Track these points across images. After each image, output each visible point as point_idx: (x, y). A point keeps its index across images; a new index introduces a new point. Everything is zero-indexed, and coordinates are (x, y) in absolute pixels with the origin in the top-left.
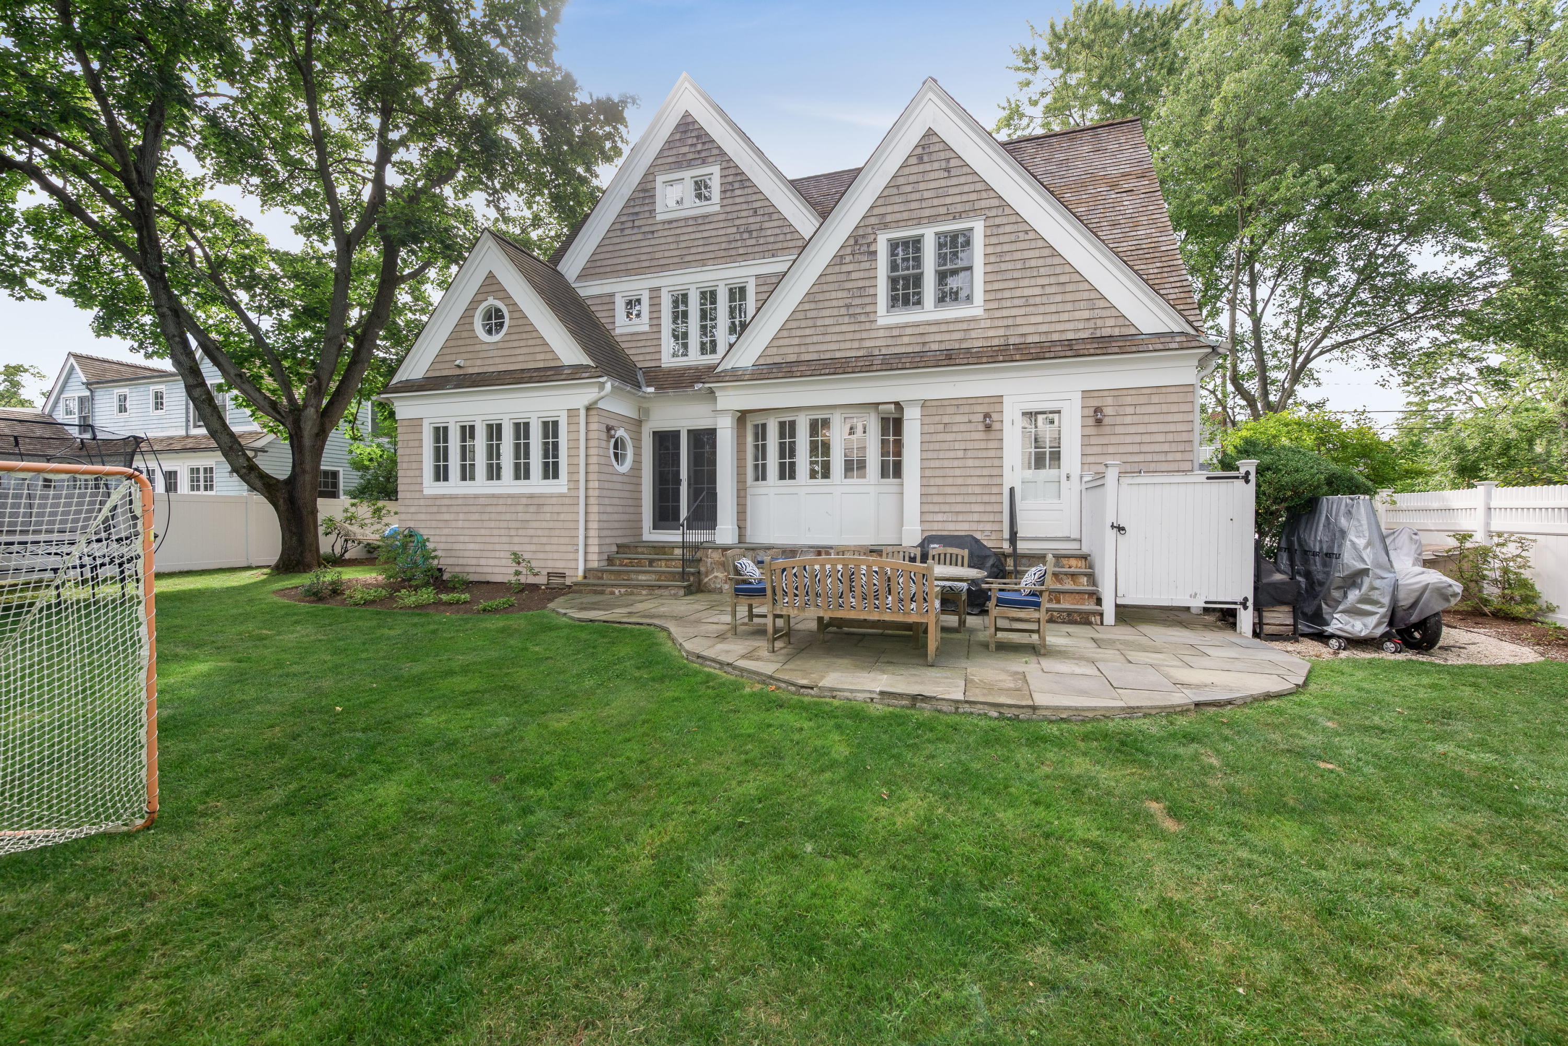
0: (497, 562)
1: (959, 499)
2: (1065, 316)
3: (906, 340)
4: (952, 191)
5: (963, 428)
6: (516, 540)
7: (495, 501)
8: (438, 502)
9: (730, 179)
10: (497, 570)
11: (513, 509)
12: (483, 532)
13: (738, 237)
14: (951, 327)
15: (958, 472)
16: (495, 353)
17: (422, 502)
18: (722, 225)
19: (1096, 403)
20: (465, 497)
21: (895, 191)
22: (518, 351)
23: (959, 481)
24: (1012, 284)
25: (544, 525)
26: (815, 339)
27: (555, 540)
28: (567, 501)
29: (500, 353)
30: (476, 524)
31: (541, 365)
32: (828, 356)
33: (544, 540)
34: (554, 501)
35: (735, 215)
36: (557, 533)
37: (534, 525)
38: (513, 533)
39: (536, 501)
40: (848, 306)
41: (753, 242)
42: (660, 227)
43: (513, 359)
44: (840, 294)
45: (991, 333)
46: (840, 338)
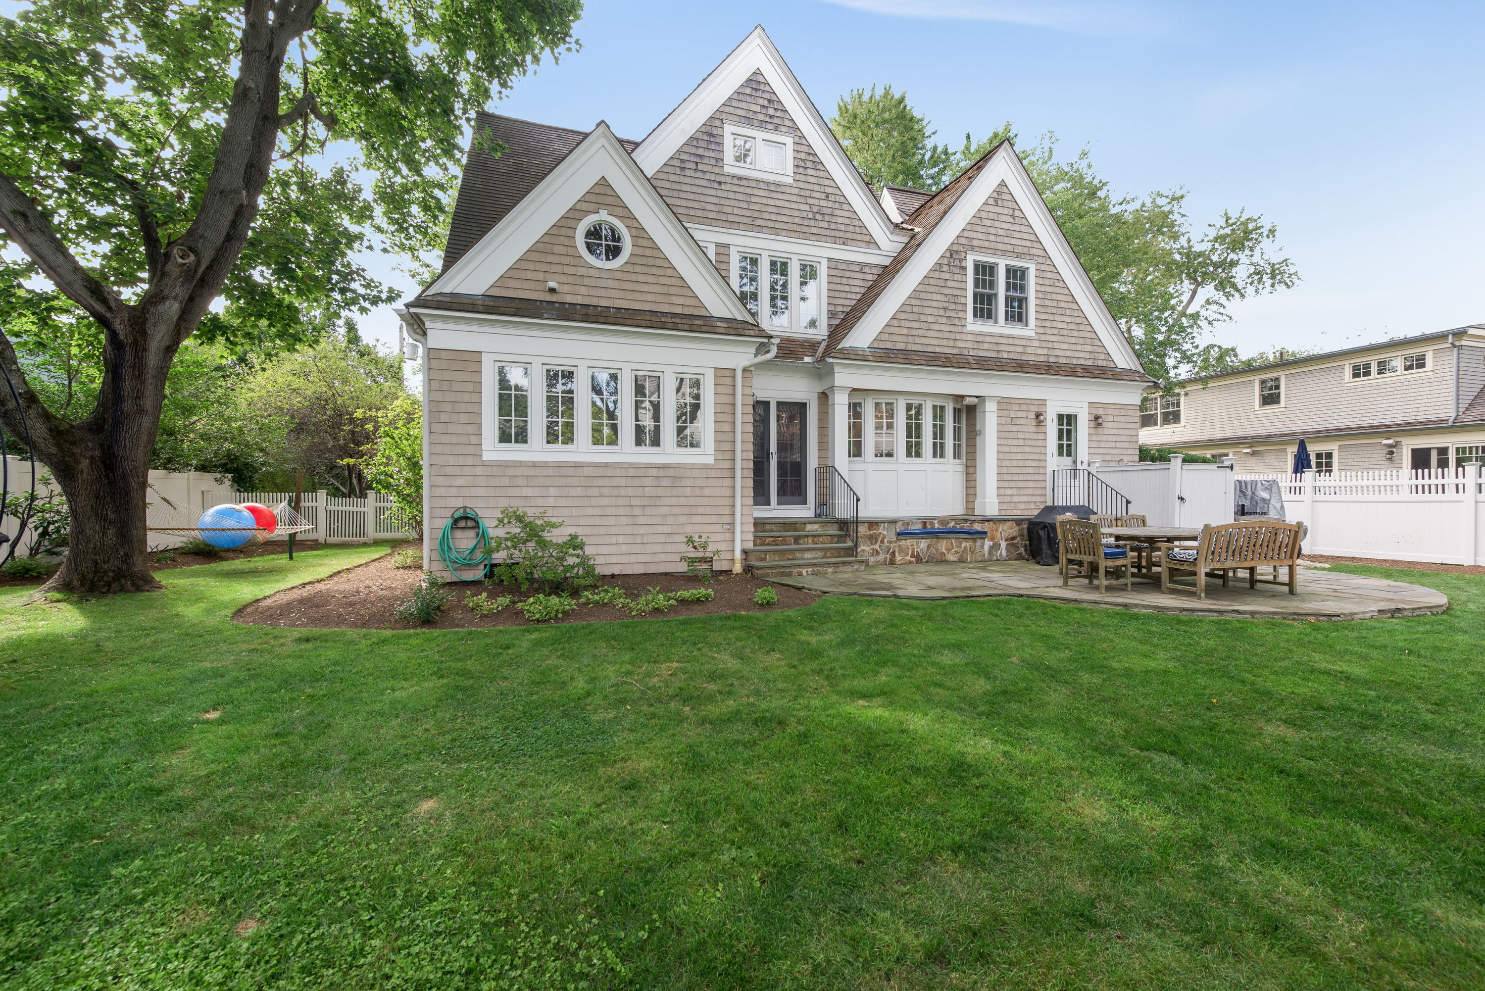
0: (613, 550)
1: (1021, 477)
2: (1079, 348)
3: (986, 346)
4: (1016, 235)
5: (1023, 422)
6: (642, 520)
7: (610, 472)
8: (510, 472)
9: (803, 156)
10: (613, 559)
11: (637, 482)
12: (590, 511)
13: (811, 216)
14: (1017, 342)
15: (1020, 456)
16: (610, 283)
17: (479, 471)
18: (795, 198)
19: (1095, 412)
20: (559, 465)
21: (979, 222)
22: (645, 288)
23: (1021, 463)
24: (1050, 317)
25: (683, 501)
26: (920, 332)
27: (698, 519)
28: (713, 473)
29: (617, 285)
30: (577, 502)
31: (679, 310)
32: (930, 349)
33: (683, 519)
34: (696, 473)
35: (807, 193)
36: (700, 510)
37: (668, 501)
38: (637, 511)
39: (671, 473)
40: (945, 309)
41: (825, 225)
42: (728, 180)
43: (639, 296)
44: (939, 297)
45: (1040, 351)
46: (939, 335)
